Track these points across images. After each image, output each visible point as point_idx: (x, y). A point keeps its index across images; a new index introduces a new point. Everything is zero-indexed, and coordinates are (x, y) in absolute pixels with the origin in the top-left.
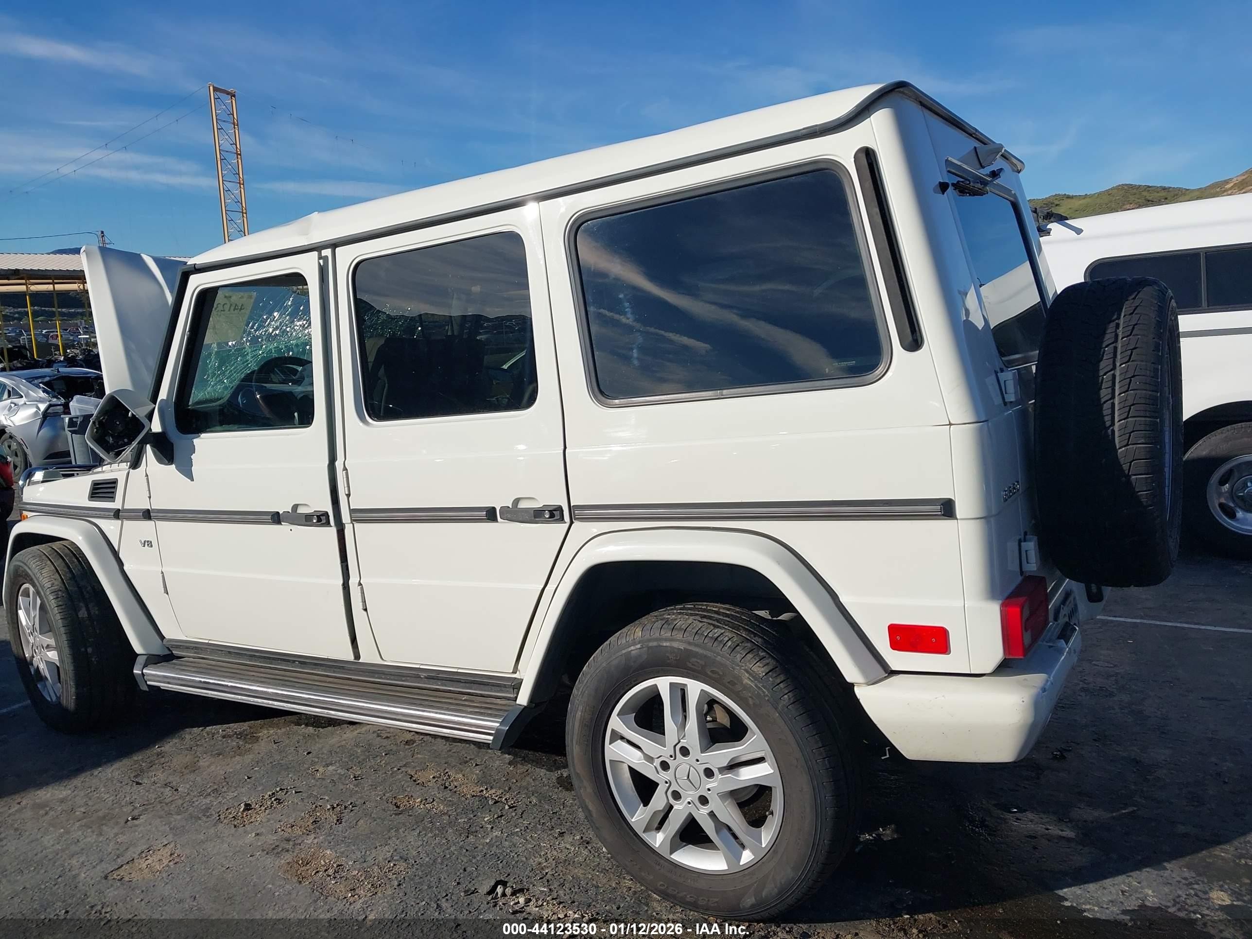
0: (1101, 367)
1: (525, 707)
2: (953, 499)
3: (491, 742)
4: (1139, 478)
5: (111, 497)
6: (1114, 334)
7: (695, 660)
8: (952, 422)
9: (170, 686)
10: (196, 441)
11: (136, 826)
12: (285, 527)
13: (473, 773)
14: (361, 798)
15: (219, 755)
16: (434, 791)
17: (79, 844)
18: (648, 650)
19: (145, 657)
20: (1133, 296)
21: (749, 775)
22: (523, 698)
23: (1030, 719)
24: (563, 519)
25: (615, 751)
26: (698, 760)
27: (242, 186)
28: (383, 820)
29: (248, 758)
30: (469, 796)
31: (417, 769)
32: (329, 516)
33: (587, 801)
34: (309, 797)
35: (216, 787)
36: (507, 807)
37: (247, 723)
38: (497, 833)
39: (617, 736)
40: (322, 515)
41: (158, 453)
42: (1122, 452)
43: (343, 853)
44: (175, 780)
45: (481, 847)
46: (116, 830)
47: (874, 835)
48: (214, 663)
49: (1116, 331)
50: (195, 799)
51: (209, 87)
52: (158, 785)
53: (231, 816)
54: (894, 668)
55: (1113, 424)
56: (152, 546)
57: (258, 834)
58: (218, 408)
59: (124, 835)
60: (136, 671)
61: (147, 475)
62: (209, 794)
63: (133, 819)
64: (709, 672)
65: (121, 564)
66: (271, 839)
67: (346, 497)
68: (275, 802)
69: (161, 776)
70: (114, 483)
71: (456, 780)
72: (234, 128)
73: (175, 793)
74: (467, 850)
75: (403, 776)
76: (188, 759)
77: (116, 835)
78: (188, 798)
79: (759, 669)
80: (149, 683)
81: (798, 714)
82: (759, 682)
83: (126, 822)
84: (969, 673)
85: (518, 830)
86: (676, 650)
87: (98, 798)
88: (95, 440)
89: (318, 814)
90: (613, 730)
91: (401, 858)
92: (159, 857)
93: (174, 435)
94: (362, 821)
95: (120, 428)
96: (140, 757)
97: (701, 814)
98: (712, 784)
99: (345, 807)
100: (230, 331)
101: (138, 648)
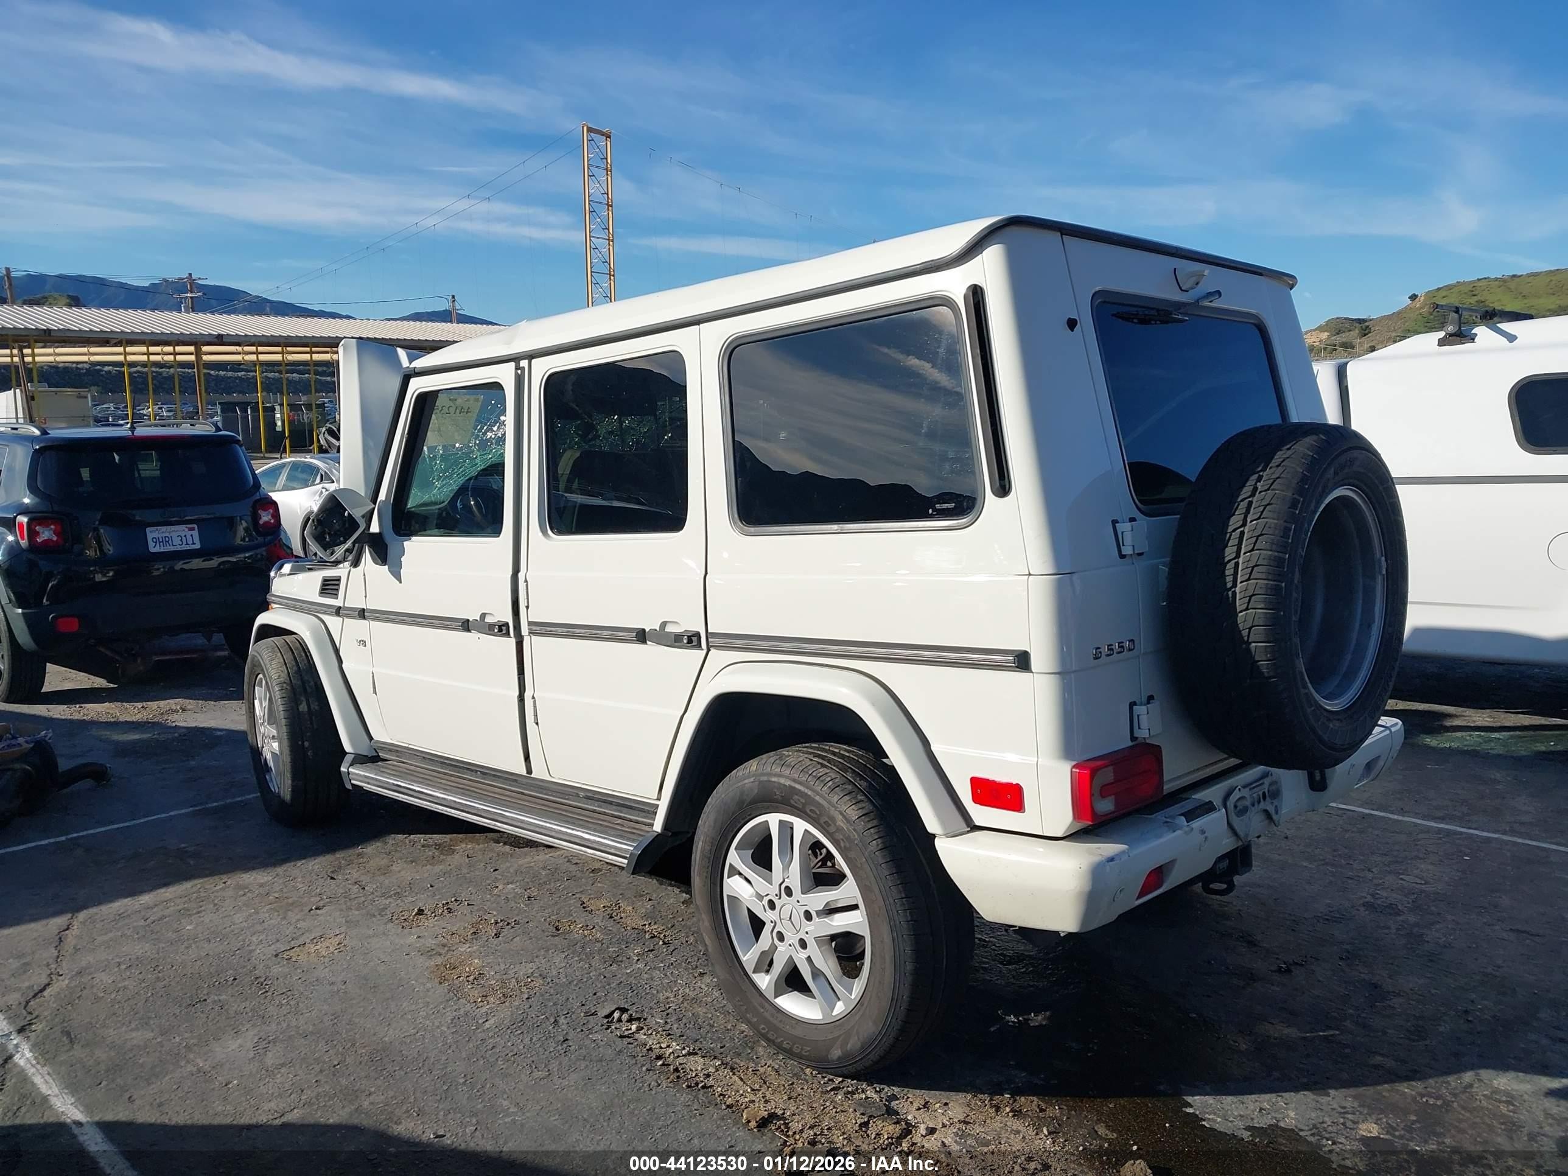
0: (1231, 523)
1: (659, 835)
2: (1029, 651)
3: (625, 866)
4: (1258, 646)
5: (335, 595)
6: (1252, 487)
7: (796, 797)
8: (1031, 573)
9: (369, 786)
10: (405, 543)
11: (318, 915)
12: (474, 636)
13: (643, 906)
14: (526, 917)
15: (412, 862)
16: (598, 920)
17: (263, 924)
18: (759, 785)
19: (353, 756)
20: (1288, 446)
21: (841, 922)
22: (658, 826)
23: (1087, 888)
24: (700, 646)
25: (734, 885)
26: (798, 902)
27: (611, 243)
28: (538, 940)
29: (438, 868)
30: (629, 928)
31: (592, 896)
32: (509, 627)
33: (704, 934)
34: (479, 910)
35: (399, 890)
36: (661, 943)
37: (449, 836)
38: (640, 965)
39: (733, 871)
40: (503, 625)
41: (373, 552)
42: (1243, 616)
43: (489, 963)
44: (365, 879)
45: (620, 976)
46: (298, 917)
47: (1020, 1019)
48: (413, 768)
49: (1256, 484)
50: (377, 899)
51: (583, 127)
52: (349, 882)
53: (403, 918)
54: (977, 823)
55: (1235, 585)
56: (365, 646)
57: (419, 937)
58: (437, 511)
59: (305, 921)
60: (343, 769)
61: (364, 575)
62: (391, 897)
63: (316, 909)
64: (808, 811)
65: (340, 661)
66: (431, 942)
67: (525, 609)
68: (446, 911)
69: (355, 874)
70: (338, 579)
71: (624, 912)
72: (607, 174)
73: (361, 891)
74: (605, 977)
75: (575, 902)
76: (384, 862)
77: (298, 920)
78: (370, 897)
79: (853, 813)
80: (353, 782)
81: (884, 861)
82: (851, 825)
83: (310, 911)
84: (1041, 834)
85: (662, 965)
86: (782, 786)
87: (293, 886)
88: (315, 539)
89: (481, 927)
90: (731, 865)
91: (540, 975)
92: (328, 944)
93: (390, 536)
94: (518, 938)
95: (337, 527)
96: (342, 855)
97: (800, 958)
98: (809, 927)
99: (508, 924)
100: (456, 434)
101: (347, 747)
